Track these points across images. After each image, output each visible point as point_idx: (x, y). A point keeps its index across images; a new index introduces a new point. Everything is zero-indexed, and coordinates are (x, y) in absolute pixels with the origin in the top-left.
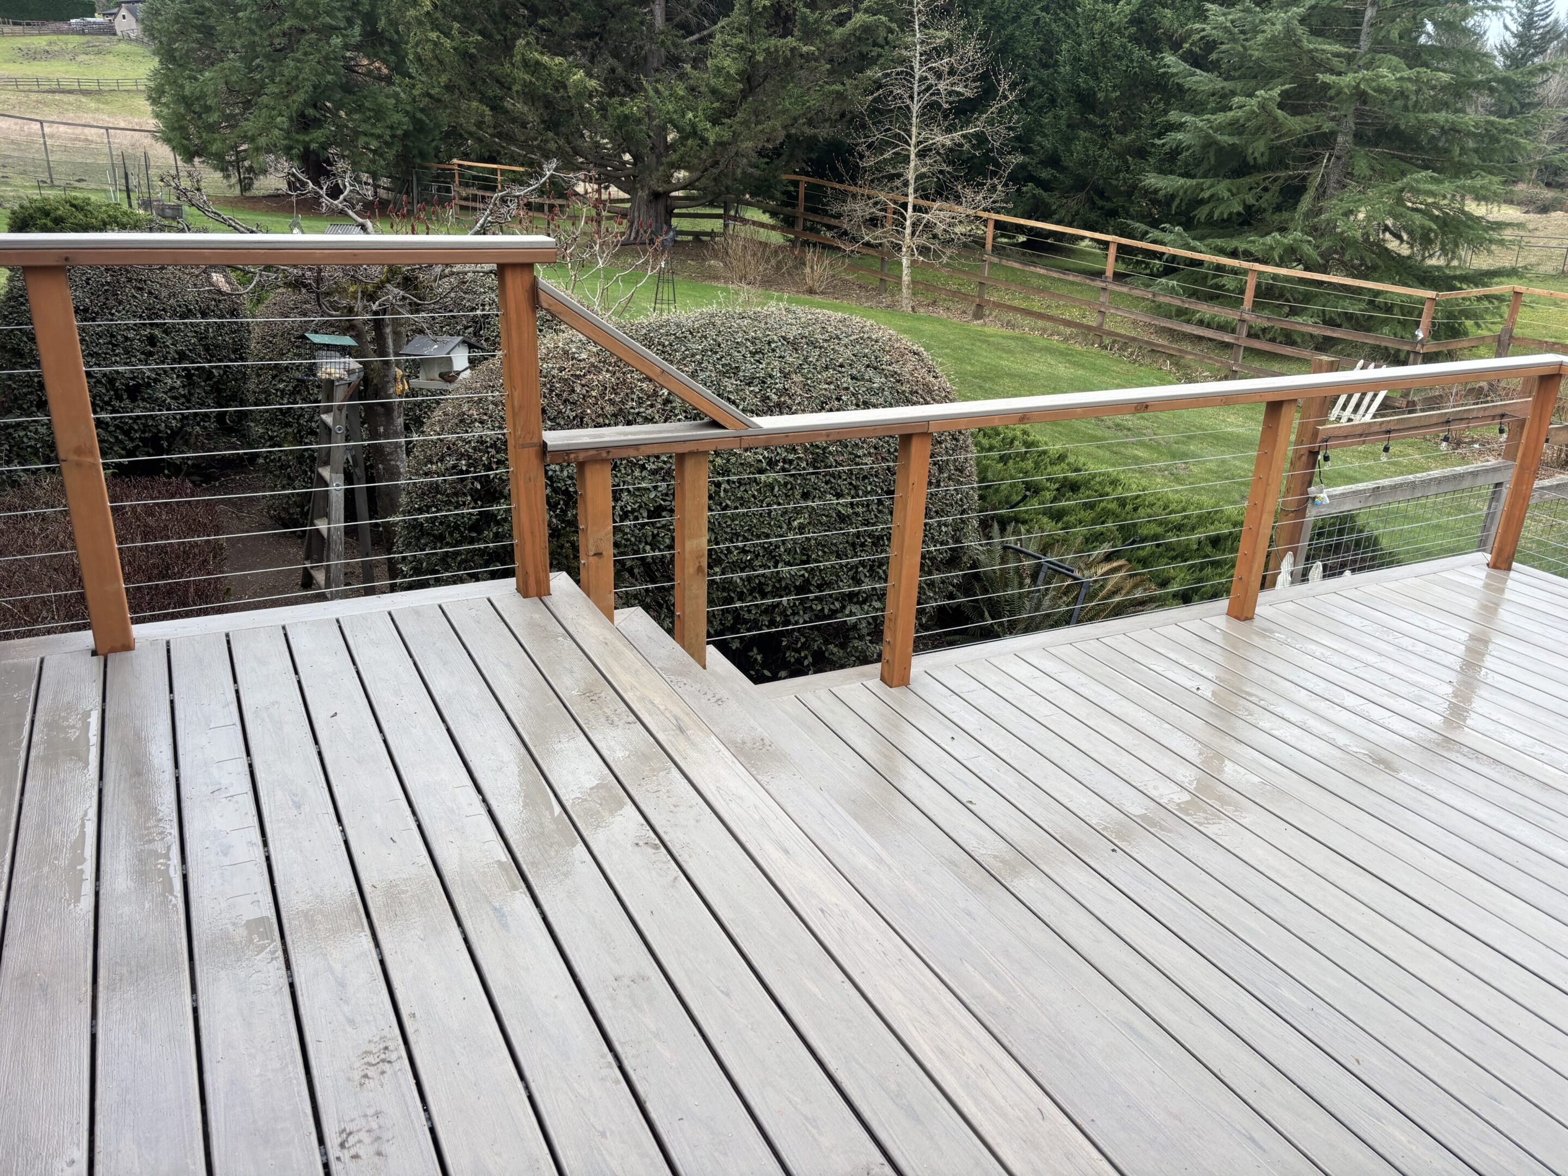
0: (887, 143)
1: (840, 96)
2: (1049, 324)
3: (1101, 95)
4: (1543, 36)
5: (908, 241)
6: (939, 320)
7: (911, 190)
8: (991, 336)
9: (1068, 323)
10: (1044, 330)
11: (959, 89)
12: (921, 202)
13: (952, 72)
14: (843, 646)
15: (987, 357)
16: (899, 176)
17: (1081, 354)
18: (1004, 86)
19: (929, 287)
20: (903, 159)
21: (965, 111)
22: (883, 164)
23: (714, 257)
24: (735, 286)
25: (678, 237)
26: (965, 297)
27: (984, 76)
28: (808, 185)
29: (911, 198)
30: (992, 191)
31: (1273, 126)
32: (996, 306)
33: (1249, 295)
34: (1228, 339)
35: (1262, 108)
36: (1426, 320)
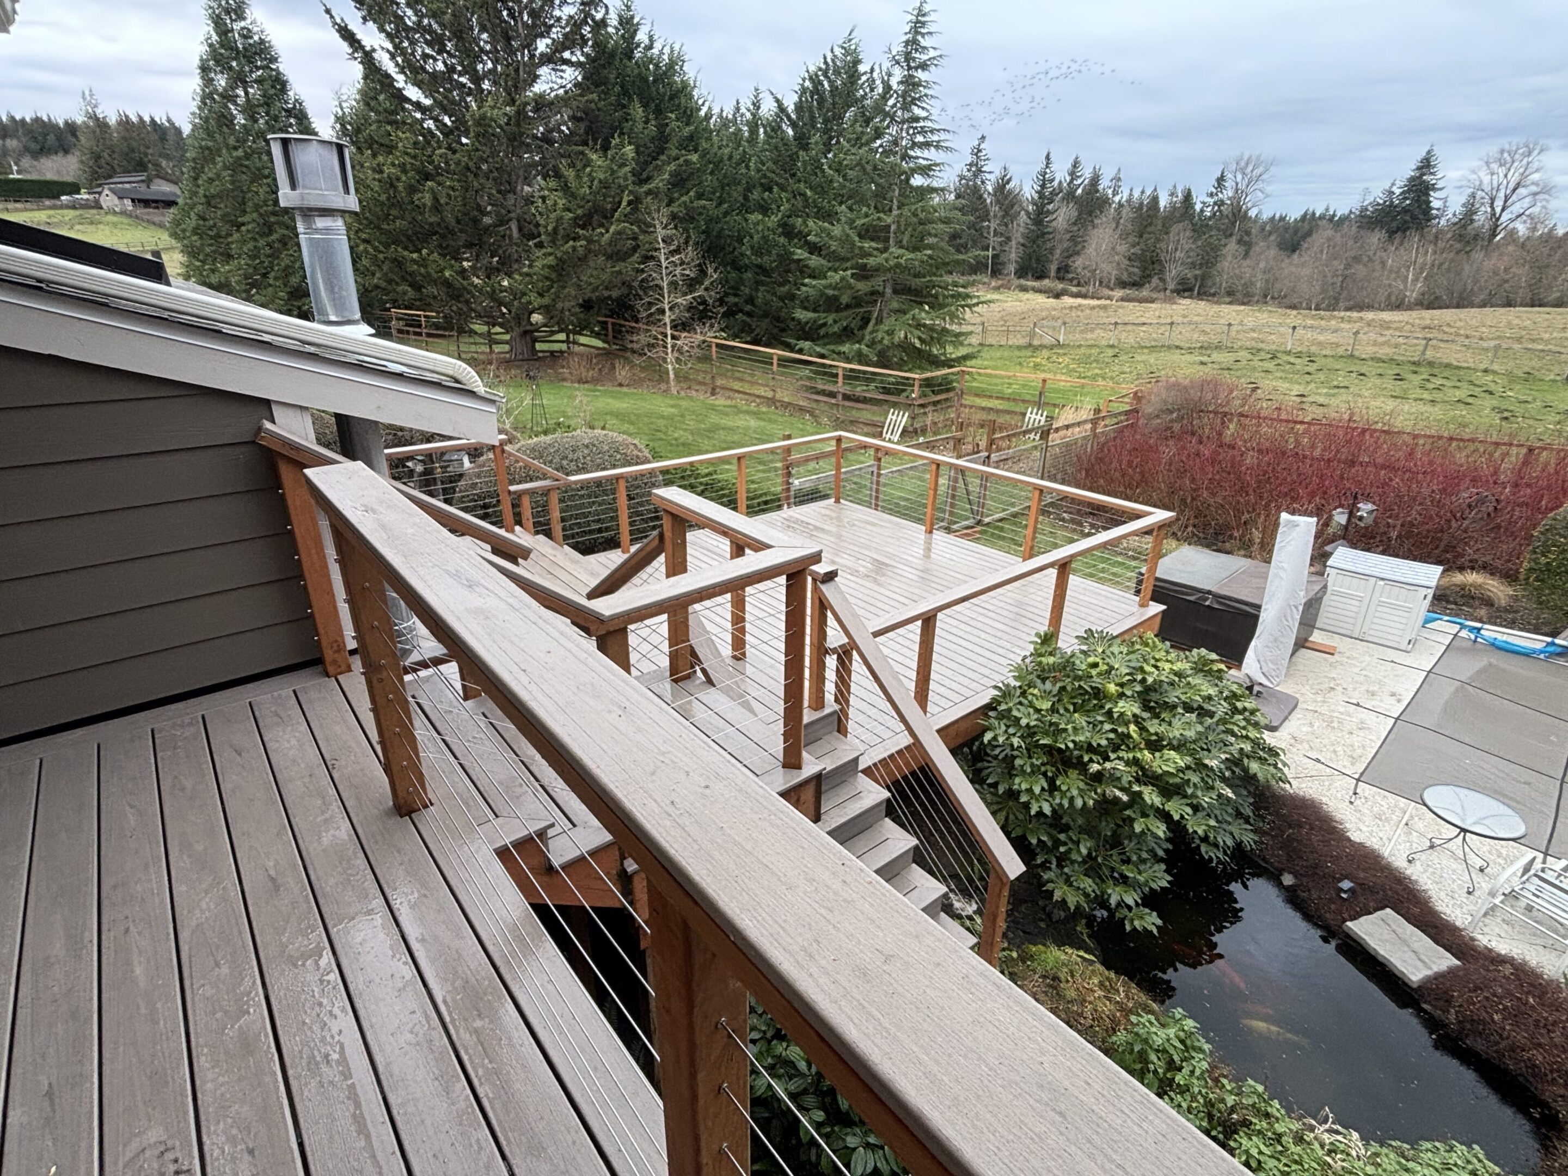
0: (652, 303)
1: (620, 272)
2: (751, 398)
4: (1051, 193)
5: (670, 357)
6: (691, 398)
7: (669, 328)
8: (720, 406)
9: (759, 397)
10: (747, 400)
11: (687, 272)
12: (676, 333)
13: (682, 263)
15: (714, 419)
16: (660, 320)
17: (763, 413)
18: (710, 271)
19: (686, 378)
20: (662, 312)
21: (692, 284)
22: (651, 314)
23: (563, 367)
24: (576, 385)
25: (540, 355)
26: (705, 384)
27: (700, 265)
28: (613, 324)
29: (669, 332)
30: (712, 326)
31: (850, 287)
32: (723, 388)
33: (840, 379)
34: (833, 401)
35: (843, 279)
36: (916, 388)
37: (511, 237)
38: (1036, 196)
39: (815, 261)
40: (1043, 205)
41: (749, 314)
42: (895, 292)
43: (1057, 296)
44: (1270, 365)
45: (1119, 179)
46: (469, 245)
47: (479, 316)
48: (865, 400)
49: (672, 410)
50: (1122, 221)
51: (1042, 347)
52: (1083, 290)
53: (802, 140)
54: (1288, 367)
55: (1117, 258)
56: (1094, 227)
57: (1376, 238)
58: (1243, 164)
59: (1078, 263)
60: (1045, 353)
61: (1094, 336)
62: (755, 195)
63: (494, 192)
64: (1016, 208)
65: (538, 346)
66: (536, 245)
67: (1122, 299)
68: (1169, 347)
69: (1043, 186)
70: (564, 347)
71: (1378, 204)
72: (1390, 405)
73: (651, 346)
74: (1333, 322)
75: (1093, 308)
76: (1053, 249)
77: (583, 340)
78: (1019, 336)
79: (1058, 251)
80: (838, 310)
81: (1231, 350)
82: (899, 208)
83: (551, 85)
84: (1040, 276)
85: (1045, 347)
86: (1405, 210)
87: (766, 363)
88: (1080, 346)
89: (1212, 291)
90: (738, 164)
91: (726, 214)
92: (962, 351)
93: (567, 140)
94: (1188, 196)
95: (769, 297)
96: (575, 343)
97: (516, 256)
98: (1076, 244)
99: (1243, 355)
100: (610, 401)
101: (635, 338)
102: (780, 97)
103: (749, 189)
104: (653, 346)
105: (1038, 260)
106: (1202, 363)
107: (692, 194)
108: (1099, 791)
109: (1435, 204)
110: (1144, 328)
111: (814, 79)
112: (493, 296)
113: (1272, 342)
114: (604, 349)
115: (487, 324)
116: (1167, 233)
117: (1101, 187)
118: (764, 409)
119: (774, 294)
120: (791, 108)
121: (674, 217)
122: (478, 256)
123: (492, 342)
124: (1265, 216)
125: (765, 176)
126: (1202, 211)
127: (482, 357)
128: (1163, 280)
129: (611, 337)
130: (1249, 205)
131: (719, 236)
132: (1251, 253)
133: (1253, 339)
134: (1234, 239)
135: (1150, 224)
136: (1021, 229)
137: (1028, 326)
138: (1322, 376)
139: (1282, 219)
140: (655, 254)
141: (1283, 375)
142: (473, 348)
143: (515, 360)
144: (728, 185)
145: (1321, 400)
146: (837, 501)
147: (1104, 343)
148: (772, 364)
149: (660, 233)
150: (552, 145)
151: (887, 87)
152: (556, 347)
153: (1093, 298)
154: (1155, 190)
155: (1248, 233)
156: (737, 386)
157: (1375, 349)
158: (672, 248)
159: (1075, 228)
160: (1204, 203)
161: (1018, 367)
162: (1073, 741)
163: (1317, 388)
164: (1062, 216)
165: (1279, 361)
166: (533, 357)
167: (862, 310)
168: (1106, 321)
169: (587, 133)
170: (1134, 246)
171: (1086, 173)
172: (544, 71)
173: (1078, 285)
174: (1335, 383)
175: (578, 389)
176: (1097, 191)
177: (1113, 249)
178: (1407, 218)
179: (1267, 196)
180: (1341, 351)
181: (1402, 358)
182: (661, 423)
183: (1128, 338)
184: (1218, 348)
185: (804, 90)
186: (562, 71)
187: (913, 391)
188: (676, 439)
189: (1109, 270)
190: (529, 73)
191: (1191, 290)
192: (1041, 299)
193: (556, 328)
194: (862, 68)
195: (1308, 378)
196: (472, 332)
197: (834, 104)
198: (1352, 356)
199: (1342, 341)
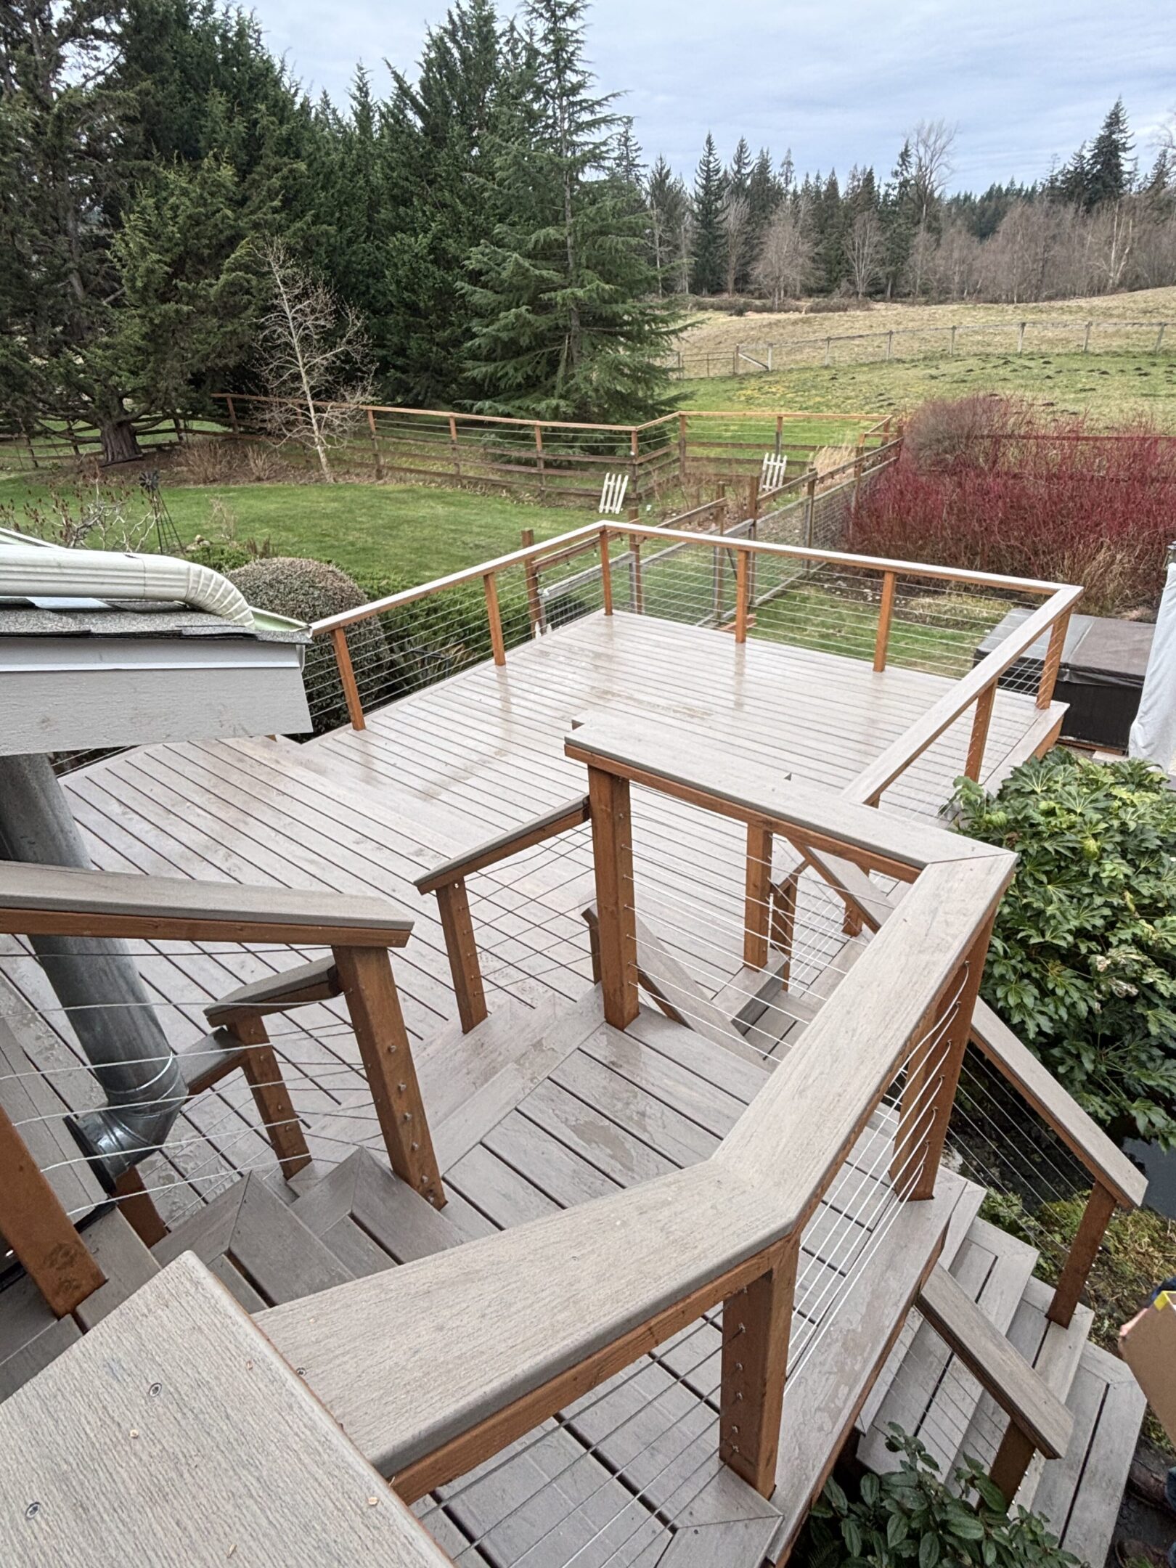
0: (283, 367)
1: (234, 332)
2: (428, 477)
3: (422, 305)
4: (718, 187)
5: (317, 436)
6: (353, 486)
7: (309, 398)
8: (393, 492)
9: (439, 474)
10: (424, 481)
11: (322, 322)
12: (319, 404)
13: (313, 311)
14: (338, 718)
15: (391, 510)
16: (298, 389)
17: (449, 495)
18: (351, 317)
19: (342, 461)
20: (297, 377)
21: (329, 339)
22: (284, 383)
23: (180, 464)
24: (201, 486)
25: (144, 451)
26: (367, 466)
27: (336, 311)
28: (234, 400)
29: (311, 403)
30: (365, 390)
31: (529, 323)
32: (391, 468)
33: (539, 441)
34: (534, 470)
35: (518, 316)
36: (634, 444)
37: (74, 295)
38: (701, 192)
39: (480, 297)
40: (710, 203)
41: (404, 370)
42: (582, 324)
43: (740, 313)
44: (1002, 372)
45: (790, 163)
46: (19, 313)
47: (53, 409)
48: (570, 465)
49: (336, 504)
50: (801, 215)
51: (748, 375)
52: (768, 302)
53: (435, 132)
54: (1025, 372)
55: (801, 261)
56: (770, 224)
57: (1069, 213)
58: (924, 135)
59: (758, 270)
60: (754, 383)
61: (805, 356)
62: (385, 214)
63: (36, 231)
64: (681, 209)
65: (140, 440)
66: (111, 303)
67: (812, 310)
68: (890, 362)
69: (708, 179)
70: (173, 437)
71: (1069, 172)
72: (1145, 405)
73: (289, 424)
74: (1054, 315)
75: (795, 323)
76: (726, 258)
77: (195, 425)
78: (719, 365)
79: (734, 259)
80: (519, 353)
81: (958, 358)
82: (573, 216)
83: (84, 71)
84: (717, 289)
85: (752, 375)
86: (1097, 177)
87: (441, 430)
88: (790, 371)
89: (906, 291)
90: (354, 174)
91: (350, 242)
92: (672, 392)
93: (120, 152)
94: (869, 179)
95: (425, 346)
96: (187, 430)
97: (87, 324)
98: (752, 248)
99: (972, 362)
100: (252, 502)
101: (267, 416)
102: (400, 73)
103: (373, 207)
104: (294, 423)
105: (713, 271)
106: (933, 377)
107: (308, 218)
108: (1103, 987)
109: (1127, 167)
110: (857, 342)
111: (438, 44)
112: (68, 379)
113: (999, 344)
114: (225, 434)
115: (65, 418)
116: (851, 225)
117: (771, 175)
118: (449, 490)
119: (431, 341)
120: (416, 88)
121: (291, 251)
122: (34, 327)
123: (76, 442)
124: (949, 196)
125: (396, 185)
126: (887, 195)
127: (67, 463)
128: (852, 283)
129: (233, 418)
130: (935, 184)
131: (346, 273)
132: (942, 242)
133: (978, 343)
134: (922, 226)
135: (832, 216)
136: (689, 235)
137: (727, 351)
138: (1064, 380)
139: (967, 198)
140: (276, 302)
141: (1022, 382)
142: (53, 453)
143: (113, 462)
144: (346, 203)
145: (1071, 408)
146: (609, 613)
147: (816, 364)
148: (449, 431)
149: (278, 275)
150: (104, 160)
151: (533, 53)
152: (160, 439)
153: (780, 311)
154: (833, 173)
155: (936, 218)
156: (405, 463)
157: (1107, 341)
158: (297, 291)
159: (749, 229)
160: (889, 185)
161: (728, 403)
162: (1069, 931)
163: (1063, 393)
164: (732, 215)
165: (1014, 366)
166: (137, 457)
167: (546, 350)
168: (812, 337)
169: (147, 140)
170: (817, 245)
171: (753, 159)
172: (69, 50)
173: (760, 297)
174: (1080, 386)
175: (206, 491)
176: (768, 180)
177: (795, 250)
178: (1099, 186)
179: (953, 172)
180: (1072, 347)
181: (1138, 349)
182: (326, 524)
183: (843, 355)
184: (944, 356)
185: (429, 63)
186: (96, 48)
187: (630, 448)
188: (352, 544)
189: (794, 276)
190: (48, 53)
191: (882, 292)
192: (722, 318)
193: (159, 414)
194: (499, 27)
195: (1049, 383)
196: (46, 432)
197: (469, 81)
198: (1086, 352)
199: (1071, 336)
